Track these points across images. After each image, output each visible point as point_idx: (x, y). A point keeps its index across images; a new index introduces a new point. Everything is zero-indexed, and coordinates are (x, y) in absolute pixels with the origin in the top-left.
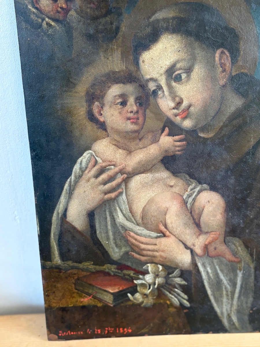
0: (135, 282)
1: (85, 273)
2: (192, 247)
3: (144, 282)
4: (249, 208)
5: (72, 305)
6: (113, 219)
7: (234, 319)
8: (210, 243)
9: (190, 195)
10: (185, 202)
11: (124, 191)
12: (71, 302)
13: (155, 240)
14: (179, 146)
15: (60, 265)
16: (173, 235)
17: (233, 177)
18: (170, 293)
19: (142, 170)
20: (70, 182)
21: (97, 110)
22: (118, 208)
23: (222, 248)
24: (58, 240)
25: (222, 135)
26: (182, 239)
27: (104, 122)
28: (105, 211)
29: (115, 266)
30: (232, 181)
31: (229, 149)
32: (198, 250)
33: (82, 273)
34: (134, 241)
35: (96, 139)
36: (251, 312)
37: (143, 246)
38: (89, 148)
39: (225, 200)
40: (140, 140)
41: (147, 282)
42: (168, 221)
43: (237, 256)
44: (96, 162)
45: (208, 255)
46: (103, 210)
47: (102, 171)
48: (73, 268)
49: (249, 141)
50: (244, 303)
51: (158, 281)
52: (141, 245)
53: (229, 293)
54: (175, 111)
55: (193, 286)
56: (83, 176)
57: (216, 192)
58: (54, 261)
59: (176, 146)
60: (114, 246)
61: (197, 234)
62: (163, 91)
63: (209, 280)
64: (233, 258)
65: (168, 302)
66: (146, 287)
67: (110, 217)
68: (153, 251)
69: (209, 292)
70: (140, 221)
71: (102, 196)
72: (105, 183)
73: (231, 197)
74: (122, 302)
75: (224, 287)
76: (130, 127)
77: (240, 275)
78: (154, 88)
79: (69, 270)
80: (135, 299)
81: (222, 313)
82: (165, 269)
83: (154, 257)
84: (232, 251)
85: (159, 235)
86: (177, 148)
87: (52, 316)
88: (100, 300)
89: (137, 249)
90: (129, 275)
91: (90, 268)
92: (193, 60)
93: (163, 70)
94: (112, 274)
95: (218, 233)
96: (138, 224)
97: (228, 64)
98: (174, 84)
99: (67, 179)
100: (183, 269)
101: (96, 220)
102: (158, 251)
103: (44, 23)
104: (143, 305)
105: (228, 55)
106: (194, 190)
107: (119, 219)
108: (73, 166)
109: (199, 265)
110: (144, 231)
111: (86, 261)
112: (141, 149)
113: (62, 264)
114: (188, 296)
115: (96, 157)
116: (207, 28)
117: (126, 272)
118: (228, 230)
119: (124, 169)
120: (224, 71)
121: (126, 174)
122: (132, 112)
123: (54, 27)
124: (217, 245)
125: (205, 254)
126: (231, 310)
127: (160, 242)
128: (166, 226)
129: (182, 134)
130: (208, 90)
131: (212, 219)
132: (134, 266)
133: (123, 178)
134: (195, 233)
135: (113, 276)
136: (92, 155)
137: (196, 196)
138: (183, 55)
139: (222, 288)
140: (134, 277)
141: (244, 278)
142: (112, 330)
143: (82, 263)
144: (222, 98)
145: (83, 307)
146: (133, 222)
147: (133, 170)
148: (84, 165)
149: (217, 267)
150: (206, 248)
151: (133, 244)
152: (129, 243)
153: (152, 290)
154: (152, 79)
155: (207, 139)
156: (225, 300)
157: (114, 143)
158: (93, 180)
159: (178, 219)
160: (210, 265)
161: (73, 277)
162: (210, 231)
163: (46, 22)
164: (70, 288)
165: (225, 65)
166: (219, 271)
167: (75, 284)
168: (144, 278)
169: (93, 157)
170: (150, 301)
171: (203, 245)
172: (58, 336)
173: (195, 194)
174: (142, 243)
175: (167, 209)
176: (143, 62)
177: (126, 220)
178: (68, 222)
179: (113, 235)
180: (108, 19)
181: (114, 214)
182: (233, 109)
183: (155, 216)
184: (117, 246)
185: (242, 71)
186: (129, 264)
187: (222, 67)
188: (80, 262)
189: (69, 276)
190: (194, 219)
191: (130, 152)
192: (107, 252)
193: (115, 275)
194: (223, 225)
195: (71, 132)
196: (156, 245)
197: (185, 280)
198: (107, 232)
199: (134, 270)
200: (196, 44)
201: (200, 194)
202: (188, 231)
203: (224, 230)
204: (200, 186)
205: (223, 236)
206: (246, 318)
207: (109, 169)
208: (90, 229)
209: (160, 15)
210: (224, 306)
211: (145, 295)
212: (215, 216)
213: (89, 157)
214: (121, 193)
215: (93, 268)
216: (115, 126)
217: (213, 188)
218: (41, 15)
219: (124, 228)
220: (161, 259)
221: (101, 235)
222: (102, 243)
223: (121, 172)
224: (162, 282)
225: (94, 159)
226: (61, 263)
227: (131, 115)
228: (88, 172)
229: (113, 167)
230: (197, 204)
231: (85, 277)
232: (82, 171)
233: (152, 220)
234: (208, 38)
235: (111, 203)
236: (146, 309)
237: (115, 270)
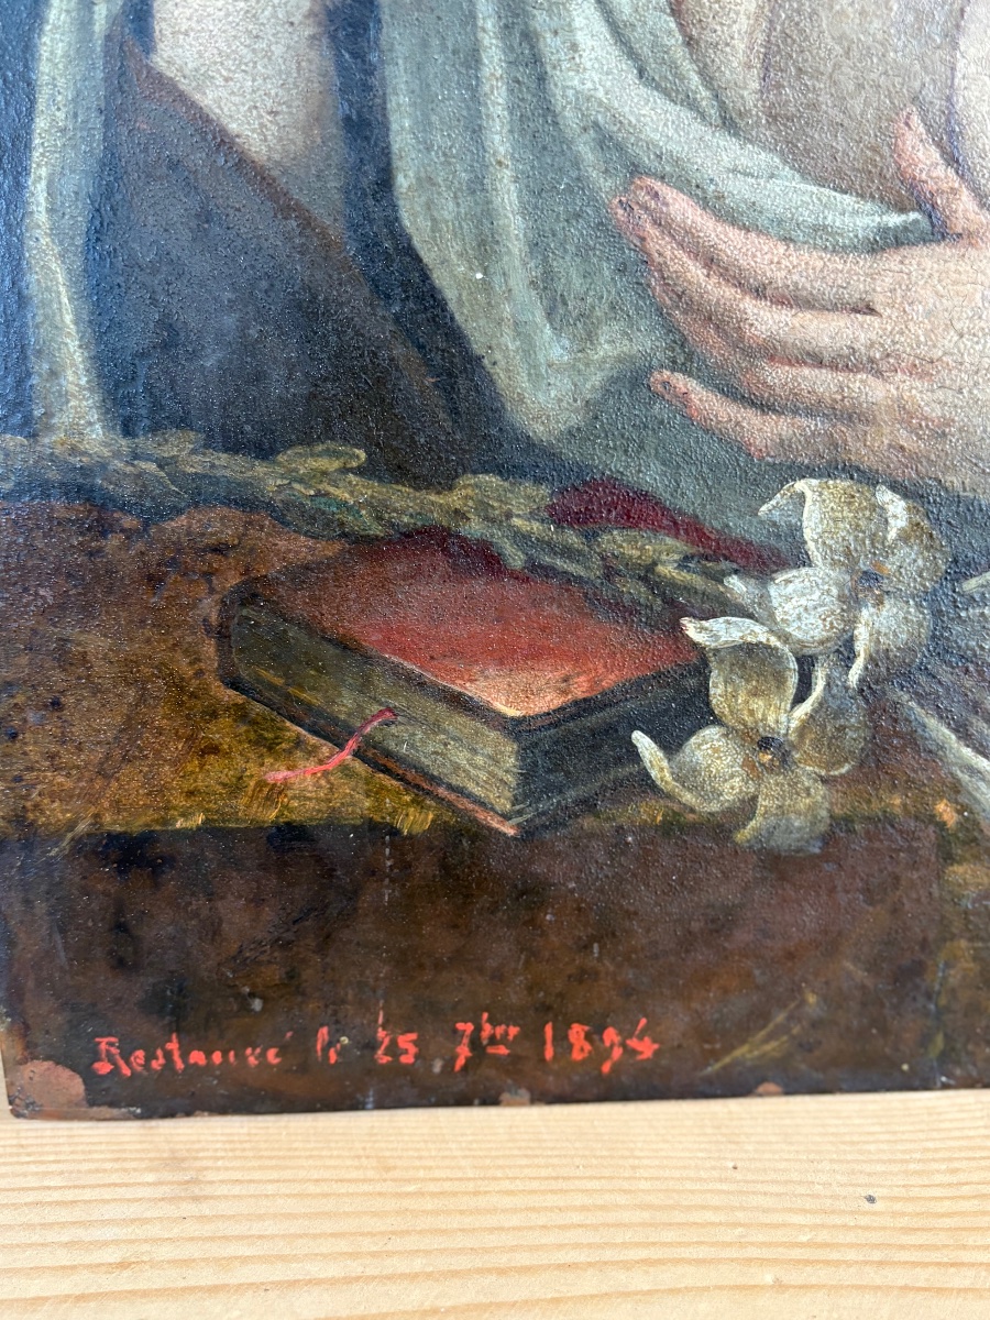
0: (692, 629)
1: (298, 547)
3: (759, 633)
5: (200, 819)
6: (531, 66)
12: (190, 794)
13: (865, 262)
15: (100, 467)
18: (963, 732)
29: (540, 495)
33: (282, 544)
34: (695, 272)
37: (765, 320)
41: (785, 638)
42: (976, 98)
48: (199, 493)
51: (876, 626)
52: (749, 305)
58: (49, 428)
65: (945, 811)
66: (780, 679)
67: (507, 50)
68: (843, 362)
70: (748, 90)
74: (588, 805)
79: (175, 511)
80: (687, 776)
83: (851, 415)
85: (894, 220)
87: (41, 907)
88: (420, 783)
90: (647, 574)
91: (340, 506)
94: (516, 559)
96: (730, 123)
101: (389, 70)
102: (884, 366)
104: (744, 835)
107: (578, 69)
110: (776, 186)
111: (307, 440)
113: (117, 454)
117: (619, 543)
127: (905, 290)
128: (950, 142)
132: (689, 497)
135: (514, 576)
140: (689, 589)
142: (504, 1040)
143: (281, 458)
145: (290, 838)
146: (691, 104)
151: (683, 298)
152: (659, 290)
153: (822, 704)
161: (208, 576)
164: (184, 666)
167: (222, 635)
168: (764, 599)
170: (803, 803)
172: (89, 1078)
174: (759, 292)
177: (632, 76)
179: (524, 212)
183: (867, 54)
184: (555, 307)
188: (264, 450)
189: (174, 564)
192: (474, 362)
193: (536, 571)
196: (870, 310)
198: (478, 185)
199: (690, 529)
208: (339, 150)
211: (765, 743)
215: (368, 503)
219: (620, 147)
220: (904, 438)
221: (429, 206)
222: (440, 279)
224: (903, 635)
226: (106, 453)
231: (301, 573)
236: (777, 864)
237: (534, 527)
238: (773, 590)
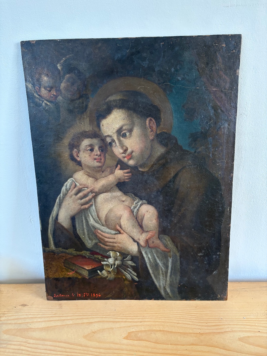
0: (102, 263)
1: (70, 256)
2: (138, 241)
3: (108, 263)
4: (173, 216)
5: (62, 277)
6: (87, 222)
7: (168, 290)
8: (149, 238)
9: (135, 207)
10: (132, 212)
11: (94, 204)
12: (61, 275)
13: (114, 235)
14: (127, 176)
15: (54, 250)
16: (125, 232)
17: (161, 196)
18: (125, 271)
19: (105, 191)
20: (60, 197)
21: (75, 154)
22: (90, 214)
23: (158, 242)
24: (53, 234)
25: (153, 170)
26: (131, 236)
27: (80, 161)
28: (82, 216)
29: (89, 252)
30: (161, 198)
31: (158, 179)
32: (142, 243)
33: (68, 256)
34: (101, 236)
35: (75, 171)
36: (179, 286)
38: (71, 177)
39: (158, 211)
40: (103, 172)
41: (110, 263)
42: (122, 223)
43: (167, 247)
44: (76, 185)
45: (149, 246)
46: (81, 215)
47: (79, 191)
48: (62, 252)
49: (170, 174)
50: (174, 279)
51: (117, 262)
52: (105, 238)
53: (164, 273)
54: (124, 155)
55: (140, 267)
56: (68, 194)
57: (151, 205)
58: (50, 248)
59: (125, 176)
60: (88, 238)
61: (141, 232)
62: (116, 143)
63: (150, 263)
64: (165, 249)
65: (124, 277)
66: (110, 267)
67: (85, 220)
69: (151, 271)
70: (104, 223)
71: (80, 206)
72: (81, 198)
73: (161, 209)
74: (94, 276)
75: (160, 268)
76: (96, 164)
77: (170, 260)
78: (110, 141)
79: (60, 253)
80: (102, 274)
81: (160, 286)
82: (121, 255)
83: (114, 247)
84: (164, 244)
85: (116, 232)
86: (126, 178)
87: (49, 283)
88: (80, 274)
89: (103, 242)
90: (98, 258)
91: (73, 253)
92: (133, 124)
93: (115, 131)
94: (87, 257)
95: (154, 232)
96: (103, 225)
97: (154, 127)
98: (122, 139)
99: (58, 195)
100: (133, 255)
101: (76, 222)
102: (116, 243)
103: (44, 103)
104: (107, 279)
105: (154, 121)
106: (138, 204)
107: (91, 222)
108: (62, 188)
109: (143, 253)
110: (107, 230)
111: (70, 248)
112: (103, 177)
114: (137, 274)
115: (75, 182)
116: (140, 105)
117: (96, 256)
118: (160, 230)
119: (93, 190)
120: (152, 131)
121: (94, 193)
122: (97, 155)
123: (49, 105)
124: (154, 240)
125: (147, 245)
126: (166, 284)
127: (118, 237)
128: (121, 227)
129: (128, 169)
130: (143, 142)
131: (150, 222)
132: (101, 253)
133: (93, 195)
134: (139, 232)
135: (88, 259)
136: (73, 181)
137: (139, 207)
138: (126, 122)
139: (159, 269)
140: (102, 260)
141: (173, 263)
142: (88, 295)
144: (152, 147)
145: (69, 278)
146: (100, 224)
147: (99, 190)
148: (68, 187)
149: (155, 255)
150: (147, 241)
152: (98, 237)
153: (113, 269)
154: (109, 136)
155: (144, 172)
156: (161, 277)
157: (86, 174)
158: (74, 196)
159: (128, 222)
160: (150, 253)
161: (63, 258)
162: (149, 230)
163: (45, 103)
164: (61, 265)
165: (152, 127)
166: (156, 258)
167: (64, 263)
168: (108, 260)
169: (73, 182)
170: (112, 276)
171: (145, 240)
172: (53, 297)
173: (138, 206)
175: (121, 216)
176: (103, 125)
177: (95, 222)
178: (59, 223)
179: (87, 232)
180: (80, 100)
181: (88, 218)
182: (159, 154)
183: (113, 220)
184: (89, 239)
185: (164, 131)
186: (98, 251)
187: (150, 128)
188: (67, 249)
189: (60, 257)
190: (138, 223)
191: (96, 179)
194: (157, 226)
195: (60, 166)
196: (115, 239)
197: (134, 262)
198: (83, 230)
200: (134, 115)
201: (142, 206)
202: (135, 230)
203: (158, 230)
204: (141, 201)
205: (158, 234)
206: (176, 290)
207: (84, 190)
208: (72, 228)
209: (111, 98)
210: (161, 281)
211: (109, 272)
212: (151, 221)
213: (71, 182)
214: (92, 205)
215: (75, 253)
216: (87, 163)
217: (149, 203)
218: (41, 99)
219: (94, 227)
220: (118, 248)
221: (79, 232)
222: (81, 237)
223: (92, 192)
224: (119, 263)
225: (74, 184)
227: (97, 157)
228: (71, 192)
229: (86, 188)
230: (140, 213)
231: (70, 258)
232: (67, 191)
233: (112, 222)
234: (142, 111)
235: (86, 211)
236: (110, 281)
237: (89, 255)
238: (109, 260)
